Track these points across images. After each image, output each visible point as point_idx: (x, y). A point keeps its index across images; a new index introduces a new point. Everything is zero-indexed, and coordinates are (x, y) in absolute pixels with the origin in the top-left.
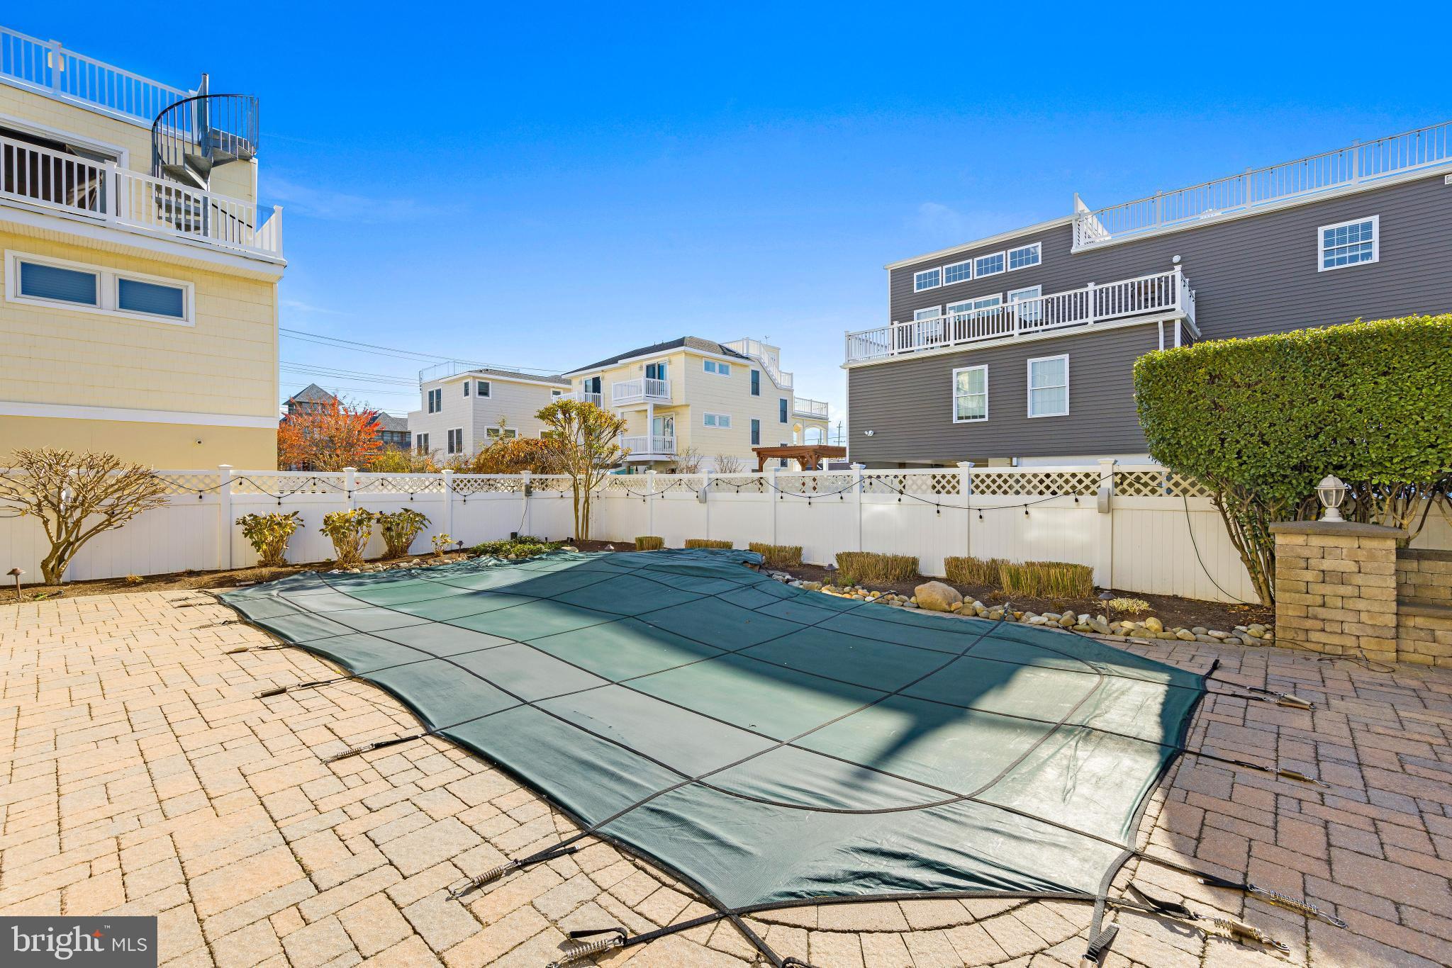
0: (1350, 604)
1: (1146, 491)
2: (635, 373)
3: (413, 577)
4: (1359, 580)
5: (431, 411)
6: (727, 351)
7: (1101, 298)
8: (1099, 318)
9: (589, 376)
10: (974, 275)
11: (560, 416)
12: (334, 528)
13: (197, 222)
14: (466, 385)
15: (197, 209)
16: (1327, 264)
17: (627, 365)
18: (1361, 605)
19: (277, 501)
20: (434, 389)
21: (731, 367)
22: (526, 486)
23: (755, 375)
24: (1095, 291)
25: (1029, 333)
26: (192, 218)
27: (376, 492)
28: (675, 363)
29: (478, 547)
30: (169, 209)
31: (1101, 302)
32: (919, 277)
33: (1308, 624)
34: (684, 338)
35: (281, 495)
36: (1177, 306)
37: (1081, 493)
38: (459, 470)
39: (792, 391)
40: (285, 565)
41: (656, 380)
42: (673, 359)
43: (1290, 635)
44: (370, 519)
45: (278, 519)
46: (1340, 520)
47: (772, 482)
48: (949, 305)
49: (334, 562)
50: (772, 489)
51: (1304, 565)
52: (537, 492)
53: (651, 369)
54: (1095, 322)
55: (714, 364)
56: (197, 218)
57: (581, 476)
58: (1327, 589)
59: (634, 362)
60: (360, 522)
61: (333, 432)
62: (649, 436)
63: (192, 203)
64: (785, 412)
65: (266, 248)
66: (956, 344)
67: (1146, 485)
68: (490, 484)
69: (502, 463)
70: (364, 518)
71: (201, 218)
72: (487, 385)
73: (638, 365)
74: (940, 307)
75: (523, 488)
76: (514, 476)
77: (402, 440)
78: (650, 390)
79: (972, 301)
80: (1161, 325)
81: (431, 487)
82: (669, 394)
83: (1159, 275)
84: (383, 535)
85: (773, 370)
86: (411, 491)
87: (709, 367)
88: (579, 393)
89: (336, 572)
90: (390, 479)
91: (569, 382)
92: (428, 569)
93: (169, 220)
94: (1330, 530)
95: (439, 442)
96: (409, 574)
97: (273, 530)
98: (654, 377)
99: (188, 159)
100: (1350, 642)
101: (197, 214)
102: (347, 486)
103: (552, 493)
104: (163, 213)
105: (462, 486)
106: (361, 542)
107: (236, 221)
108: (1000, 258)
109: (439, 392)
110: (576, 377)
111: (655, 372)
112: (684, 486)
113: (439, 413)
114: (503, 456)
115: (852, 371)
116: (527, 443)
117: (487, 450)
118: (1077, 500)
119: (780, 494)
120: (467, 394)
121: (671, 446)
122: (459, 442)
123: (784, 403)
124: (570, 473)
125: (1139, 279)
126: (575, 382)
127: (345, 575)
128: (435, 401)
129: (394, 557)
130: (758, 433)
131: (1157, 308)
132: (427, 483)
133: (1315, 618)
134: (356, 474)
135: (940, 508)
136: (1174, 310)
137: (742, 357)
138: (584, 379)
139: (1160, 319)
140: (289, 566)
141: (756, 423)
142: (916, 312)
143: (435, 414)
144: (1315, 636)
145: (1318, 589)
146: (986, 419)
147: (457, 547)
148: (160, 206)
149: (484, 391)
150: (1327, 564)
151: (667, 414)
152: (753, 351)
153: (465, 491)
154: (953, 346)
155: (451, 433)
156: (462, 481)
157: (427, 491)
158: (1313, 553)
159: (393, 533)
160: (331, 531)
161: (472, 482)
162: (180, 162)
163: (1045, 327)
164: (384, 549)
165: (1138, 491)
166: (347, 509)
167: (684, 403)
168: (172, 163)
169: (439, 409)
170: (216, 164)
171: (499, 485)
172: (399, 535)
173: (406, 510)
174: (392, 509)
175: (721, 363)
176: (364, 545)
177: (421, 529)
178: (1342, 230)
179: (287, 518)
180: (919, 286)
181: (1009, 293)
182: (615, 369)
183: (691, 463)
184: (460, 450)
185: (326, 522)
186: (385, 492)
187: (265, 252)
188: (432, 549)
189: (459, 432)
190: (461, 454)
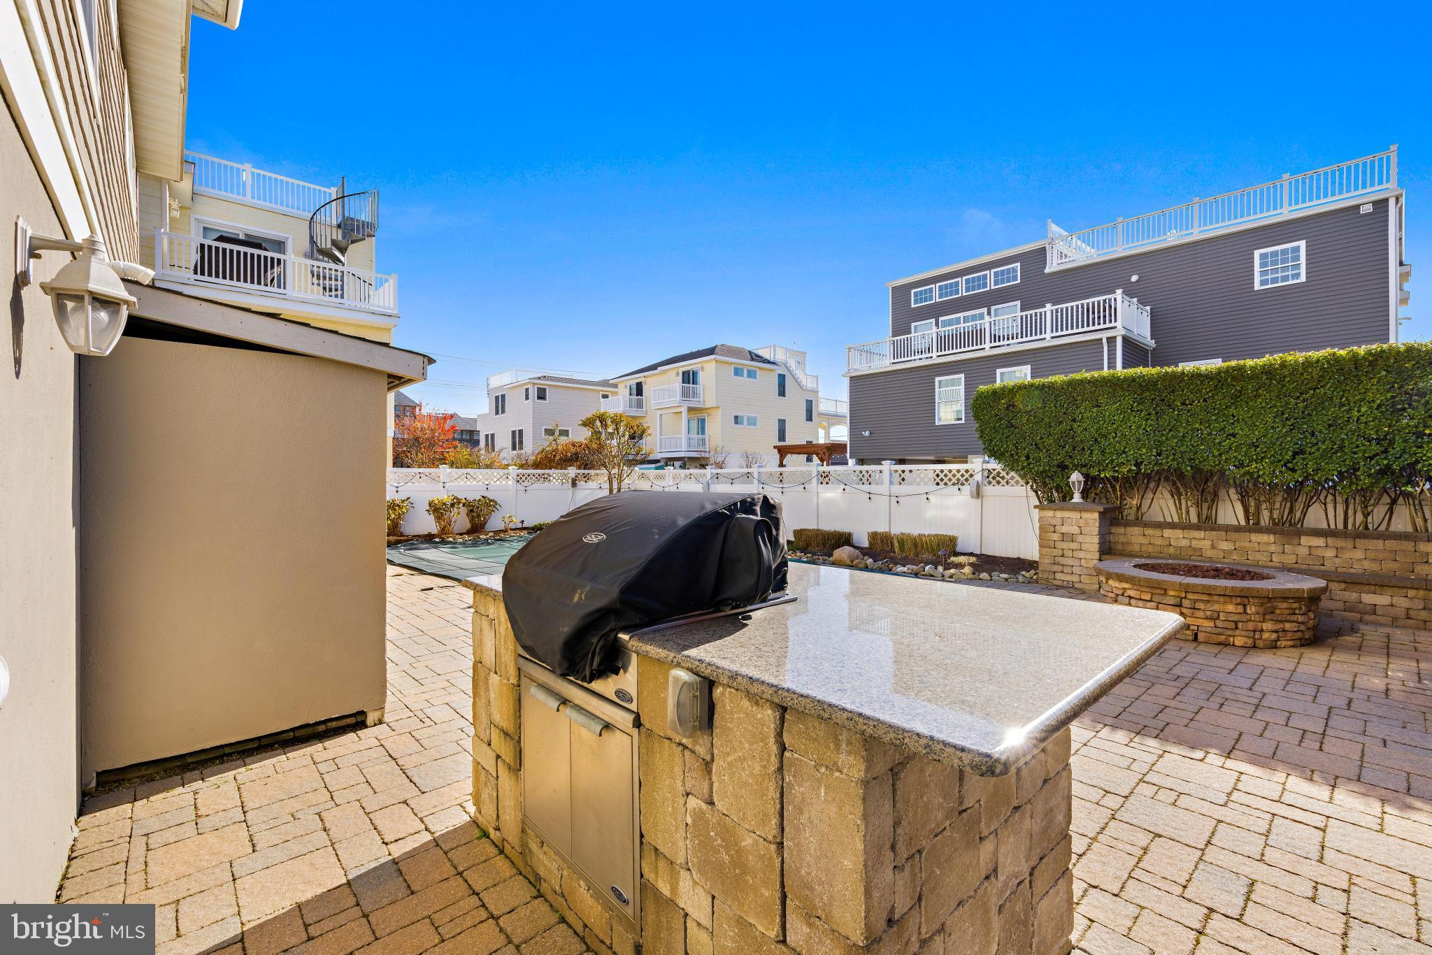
0: (1077, 554)
1: (1003, 482)
2: (671, 379)
3: (489, 544)
4: (1080, 538)
5: (497, 413)
6: (754, 357)
7: (1057, 316)
8: (1055, 334)
9: (633, 381)
10: (963, 292)
11: (598, 423)
12: (437, 510)
13: (336, 285)
14: (527, 390)
15: (336, 276)
16: (1263, 283)
17: (666, 371)
18: (1081, 555)
19: (396, 489)
20: (500, 394)
21: (758, 372)
22: (573, 479)
23: (782, 378)
24: (1052, 311)
25: (999, 346)
26: (333, 282)
27: (462, 483)
28: (707, 369)
29: (536, 526)
30: (318, 278)
31: (1057, 319)
32: (916, 294)
33: (1056, 568)
34: (716, 346)
35: (398, 485)
36: (1119, 324)
37: (963, 484)
38: (522, 467)
39: (817, 392)
40: (402, 535)
41: (691, 385)
42: (705, 365)
43: (1046, 576)
44: (459, 503)
45: (397, 502)
46: (1081, 500)
47: (756, 476)
48: (941, 319)
49: (434, 535)
50: (756, 482)
51: (1052, 529)
52: (581, 484)
53: (686, 375)
54: (1053, 338)
55: (742, 369)
56: (336, 283)
57: (615, 471)
58: (1064, 545)
59: (672, 369)
60: (452, 505)
61: (419, 433)
62: (684, 435)
63: (333, 272)
64: (811, 412)
65: (387, 305)
66: (938, 356)
67: (1003, 478)
68: (546, 478)
69: (554, 460)
70: (456, 502)
71: (339, 283)
72: (544, 390)
73: (675, 372)
74: (933, 320)
75: (570, 481)
76: (563, 471)
77: (470, 438)
78: (685, 394)
79: (961, 315)
80: (1104, 341)
81: (501, 480)
82: (702, 396)
83: (1104, 297)
84: (467, 515)
85: (799, 374)
86: (486, 483)
87: (738, 372)
88: (624, 397)
89: (437, 540)
90: (472, 474)
91: (615, 386)
92: (499, 540)
93: (319, 285)
94: (1076, 508)
95: (503, 442)
96: (486, 542)
97: (395, 510)
98: (689, 383)
99: (334, 243)
100: (1075, 579)
101: (336, 280)
102: (442, 479)
103: (591, 484)
104: (315, 281)
105: (524, 478)
106: (453, 520)
107: (367, 284)
108: (985, 277)
109: (503, 396)
110: (622, 381)
111: (689, 378)
112: (693, 479)
113: (503, 415)
114: (555, 456)
115: (852, 378)
116: (574, 445)
117: (542, 452)
118: (959, 489)
119: (761, 486)
120: (527, 398)
121: (704, 444)
122: (521, 442)
123: (809, 404)
124: (606, 467)
125: (1088, 301)
126: (621, 387)
127: (444, 542)
128: (500, 404)
129: (475, 532)
130: (784, 432)
131: (1102, 326)
132: (498, 477)
133: (1059, 564)
134: (449, 470)
135: (871, 496)
136: (1115, 327)
137: (769, 362)
138: (628, 383)
139: (1104, 336)
140: (403, 536)
141: (782, 423)
142: (913, 325)
143: (500, 415)
144: (1059, 576)
145: (1060, 545)
146: (963, 422)
147: (520, 526)
148: (313, 276)
149: (542, 395)
150: (1065, 529)
151: (700, 415)
152: (780, 356)
153: (526, 483)
154: (935, 358)
155: (514, 433)
156: (523, 475)
157: (498, 482)
158: (1057, 522)
159: (475, 514)
160: (434, 511)
161: (531, 476)
162: (329, 245)
163: (1020, 340)
164: (468, 526)
165: (998, 483)
166: (444, 496)
167: (714, 406)
168: (323, 246)
169: (503, 412)
170: (353, 242)
171: (551, 478)
172: (479, 516)
173: (483, 497)
174: (473, 496)
175: (749, 368)
176: (455, 522)
177: (493, 511)
178: (1275, 254)
179: (403, 501)
180: (916, 302)
181: (993, 308)
182: (655, 375)
183: (719, 459)
184: (521, 448)
185: (430, 505)
186: (468, 483)
187: (384, 307)
188: (502, 527)
189: (521, 432)
190: (523, 452)
